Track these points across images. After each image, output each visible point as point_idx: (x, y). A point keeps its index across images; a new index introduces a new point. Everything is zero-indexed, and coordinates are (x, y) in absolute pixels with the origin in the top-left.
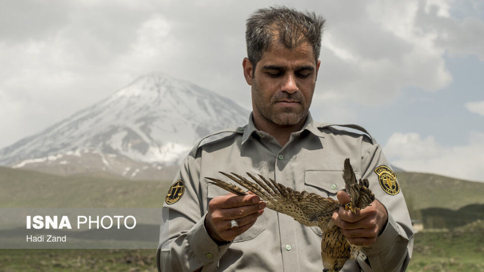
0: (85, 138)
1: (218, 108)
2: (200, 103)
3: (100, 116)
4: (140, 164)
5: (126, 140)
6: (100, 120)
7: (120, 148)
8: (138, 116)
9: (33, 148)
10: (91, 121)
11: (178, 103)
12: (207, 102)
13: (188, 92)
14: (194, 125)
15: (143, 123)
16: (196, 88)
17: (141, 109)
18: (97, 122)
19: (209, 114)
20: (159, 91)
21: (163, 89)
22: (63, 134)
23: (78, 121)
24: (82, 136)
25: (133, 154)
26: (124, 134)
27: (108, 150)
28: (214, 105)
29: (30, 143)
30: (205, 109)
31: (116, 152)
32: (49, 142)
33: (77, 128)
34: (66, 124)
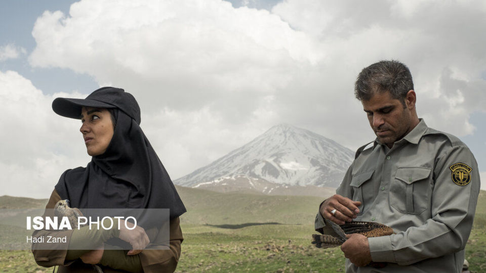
0: (238, 168)
1: (325, 146)
2: (313, 143)
3: (247, 153)
4: (274, 184)
5: (264, 169)
6: (247, 155)
7: (261, 174)
8: (272, 153)
9: (205, 175)
10: (242, 157)
11: (298, 143)
12: (317, 142)
13: (305, 136)
14: (309, 158)
15: (275, 157)
16: (310, 133)
17: (274, 148)
18: (245, 157)
19: (319, 151)
20: (285, 136)
21: (288, 135)
22: (224, 165)
23: (233, 156)
24: (236, 166)
25: (269, 178)
26: (264, 164)
27: (253, 175)
28: (322, 144)
29: (202, 172)
30: (316, 147)
31: (258, 176)
32: (215, 171)
33: (233, 162)
34: (225, 159)
